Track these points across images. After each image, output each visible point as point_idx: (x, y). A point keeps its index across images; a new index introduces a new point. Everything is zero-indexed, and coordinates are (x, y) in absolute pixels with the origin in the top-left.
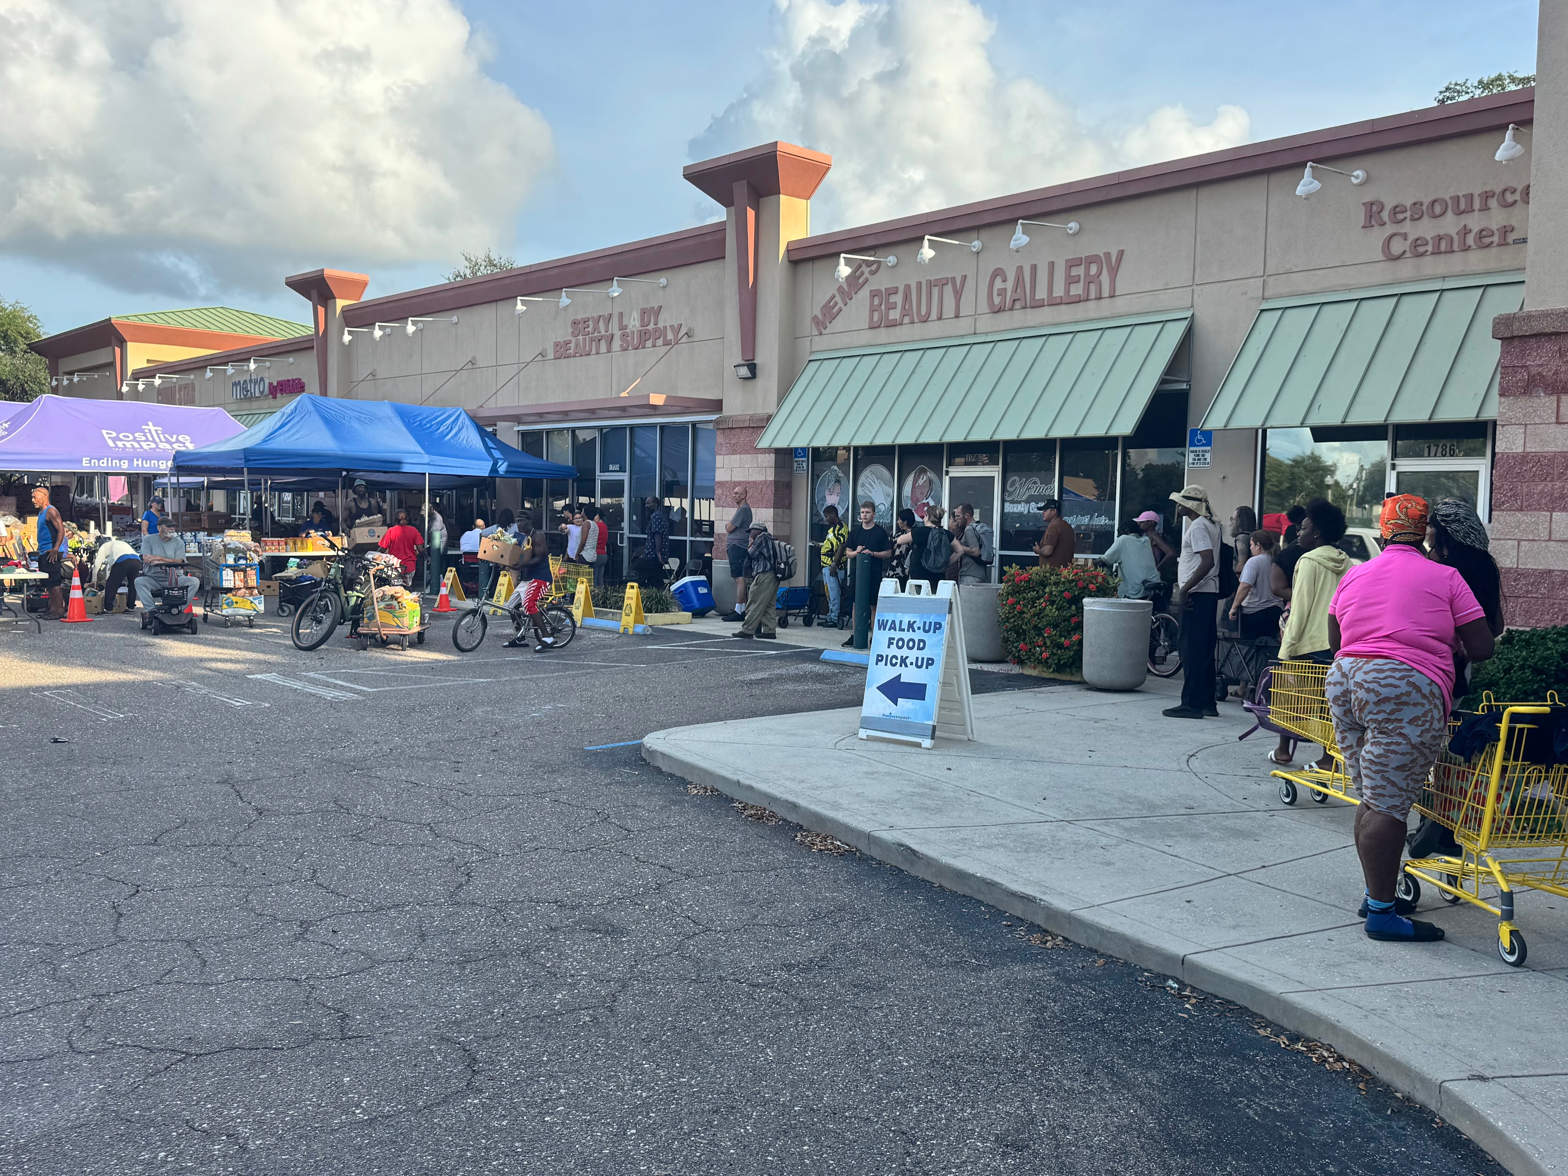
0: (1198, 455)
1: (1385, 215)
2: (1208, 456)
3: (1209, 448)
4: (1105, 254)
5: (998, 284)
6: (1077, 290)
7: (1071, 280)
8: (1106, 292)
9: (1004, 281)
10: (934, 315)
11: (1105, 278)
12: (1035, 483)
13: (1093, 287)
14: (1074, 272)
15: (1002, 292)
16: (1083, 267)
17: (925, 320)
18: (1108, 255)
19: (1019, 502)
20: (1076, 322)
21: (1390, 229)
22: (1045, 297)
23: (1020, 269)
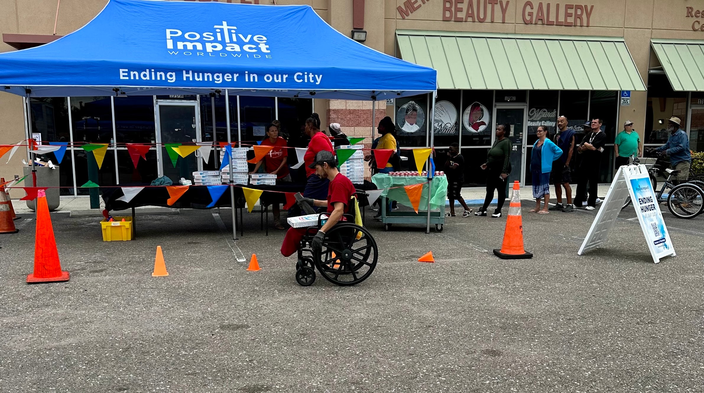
0: (625, 101)
1: (693, 13)
2: (628, 101)
3: (629, 98)
4: (585, 6)
5: (528, 9)
6: (570, 20)
7: (568, 15)
8: (585, 24)
9: (532, 8)
10: (489, 19)
11: (584, 16)
12: (544, 111)
13: (578, 20)
14: (570, 11)
15: (531, 14)
16: (574, 9)
17: (481, 21)
18: (586, 7)
19: (536, 121)
20: (570, 36)
21: (695, 19)
22: (555, 21)
23: (541, 4)
